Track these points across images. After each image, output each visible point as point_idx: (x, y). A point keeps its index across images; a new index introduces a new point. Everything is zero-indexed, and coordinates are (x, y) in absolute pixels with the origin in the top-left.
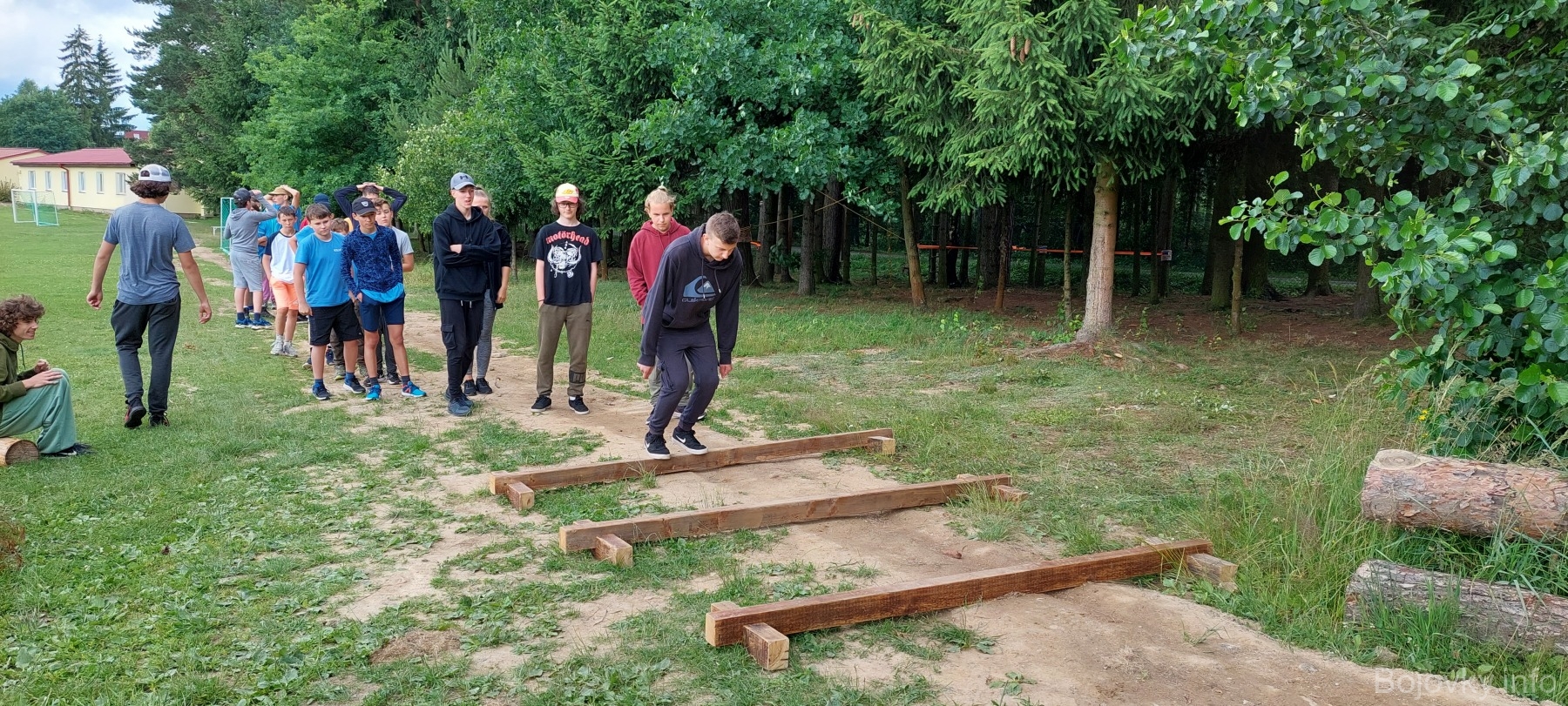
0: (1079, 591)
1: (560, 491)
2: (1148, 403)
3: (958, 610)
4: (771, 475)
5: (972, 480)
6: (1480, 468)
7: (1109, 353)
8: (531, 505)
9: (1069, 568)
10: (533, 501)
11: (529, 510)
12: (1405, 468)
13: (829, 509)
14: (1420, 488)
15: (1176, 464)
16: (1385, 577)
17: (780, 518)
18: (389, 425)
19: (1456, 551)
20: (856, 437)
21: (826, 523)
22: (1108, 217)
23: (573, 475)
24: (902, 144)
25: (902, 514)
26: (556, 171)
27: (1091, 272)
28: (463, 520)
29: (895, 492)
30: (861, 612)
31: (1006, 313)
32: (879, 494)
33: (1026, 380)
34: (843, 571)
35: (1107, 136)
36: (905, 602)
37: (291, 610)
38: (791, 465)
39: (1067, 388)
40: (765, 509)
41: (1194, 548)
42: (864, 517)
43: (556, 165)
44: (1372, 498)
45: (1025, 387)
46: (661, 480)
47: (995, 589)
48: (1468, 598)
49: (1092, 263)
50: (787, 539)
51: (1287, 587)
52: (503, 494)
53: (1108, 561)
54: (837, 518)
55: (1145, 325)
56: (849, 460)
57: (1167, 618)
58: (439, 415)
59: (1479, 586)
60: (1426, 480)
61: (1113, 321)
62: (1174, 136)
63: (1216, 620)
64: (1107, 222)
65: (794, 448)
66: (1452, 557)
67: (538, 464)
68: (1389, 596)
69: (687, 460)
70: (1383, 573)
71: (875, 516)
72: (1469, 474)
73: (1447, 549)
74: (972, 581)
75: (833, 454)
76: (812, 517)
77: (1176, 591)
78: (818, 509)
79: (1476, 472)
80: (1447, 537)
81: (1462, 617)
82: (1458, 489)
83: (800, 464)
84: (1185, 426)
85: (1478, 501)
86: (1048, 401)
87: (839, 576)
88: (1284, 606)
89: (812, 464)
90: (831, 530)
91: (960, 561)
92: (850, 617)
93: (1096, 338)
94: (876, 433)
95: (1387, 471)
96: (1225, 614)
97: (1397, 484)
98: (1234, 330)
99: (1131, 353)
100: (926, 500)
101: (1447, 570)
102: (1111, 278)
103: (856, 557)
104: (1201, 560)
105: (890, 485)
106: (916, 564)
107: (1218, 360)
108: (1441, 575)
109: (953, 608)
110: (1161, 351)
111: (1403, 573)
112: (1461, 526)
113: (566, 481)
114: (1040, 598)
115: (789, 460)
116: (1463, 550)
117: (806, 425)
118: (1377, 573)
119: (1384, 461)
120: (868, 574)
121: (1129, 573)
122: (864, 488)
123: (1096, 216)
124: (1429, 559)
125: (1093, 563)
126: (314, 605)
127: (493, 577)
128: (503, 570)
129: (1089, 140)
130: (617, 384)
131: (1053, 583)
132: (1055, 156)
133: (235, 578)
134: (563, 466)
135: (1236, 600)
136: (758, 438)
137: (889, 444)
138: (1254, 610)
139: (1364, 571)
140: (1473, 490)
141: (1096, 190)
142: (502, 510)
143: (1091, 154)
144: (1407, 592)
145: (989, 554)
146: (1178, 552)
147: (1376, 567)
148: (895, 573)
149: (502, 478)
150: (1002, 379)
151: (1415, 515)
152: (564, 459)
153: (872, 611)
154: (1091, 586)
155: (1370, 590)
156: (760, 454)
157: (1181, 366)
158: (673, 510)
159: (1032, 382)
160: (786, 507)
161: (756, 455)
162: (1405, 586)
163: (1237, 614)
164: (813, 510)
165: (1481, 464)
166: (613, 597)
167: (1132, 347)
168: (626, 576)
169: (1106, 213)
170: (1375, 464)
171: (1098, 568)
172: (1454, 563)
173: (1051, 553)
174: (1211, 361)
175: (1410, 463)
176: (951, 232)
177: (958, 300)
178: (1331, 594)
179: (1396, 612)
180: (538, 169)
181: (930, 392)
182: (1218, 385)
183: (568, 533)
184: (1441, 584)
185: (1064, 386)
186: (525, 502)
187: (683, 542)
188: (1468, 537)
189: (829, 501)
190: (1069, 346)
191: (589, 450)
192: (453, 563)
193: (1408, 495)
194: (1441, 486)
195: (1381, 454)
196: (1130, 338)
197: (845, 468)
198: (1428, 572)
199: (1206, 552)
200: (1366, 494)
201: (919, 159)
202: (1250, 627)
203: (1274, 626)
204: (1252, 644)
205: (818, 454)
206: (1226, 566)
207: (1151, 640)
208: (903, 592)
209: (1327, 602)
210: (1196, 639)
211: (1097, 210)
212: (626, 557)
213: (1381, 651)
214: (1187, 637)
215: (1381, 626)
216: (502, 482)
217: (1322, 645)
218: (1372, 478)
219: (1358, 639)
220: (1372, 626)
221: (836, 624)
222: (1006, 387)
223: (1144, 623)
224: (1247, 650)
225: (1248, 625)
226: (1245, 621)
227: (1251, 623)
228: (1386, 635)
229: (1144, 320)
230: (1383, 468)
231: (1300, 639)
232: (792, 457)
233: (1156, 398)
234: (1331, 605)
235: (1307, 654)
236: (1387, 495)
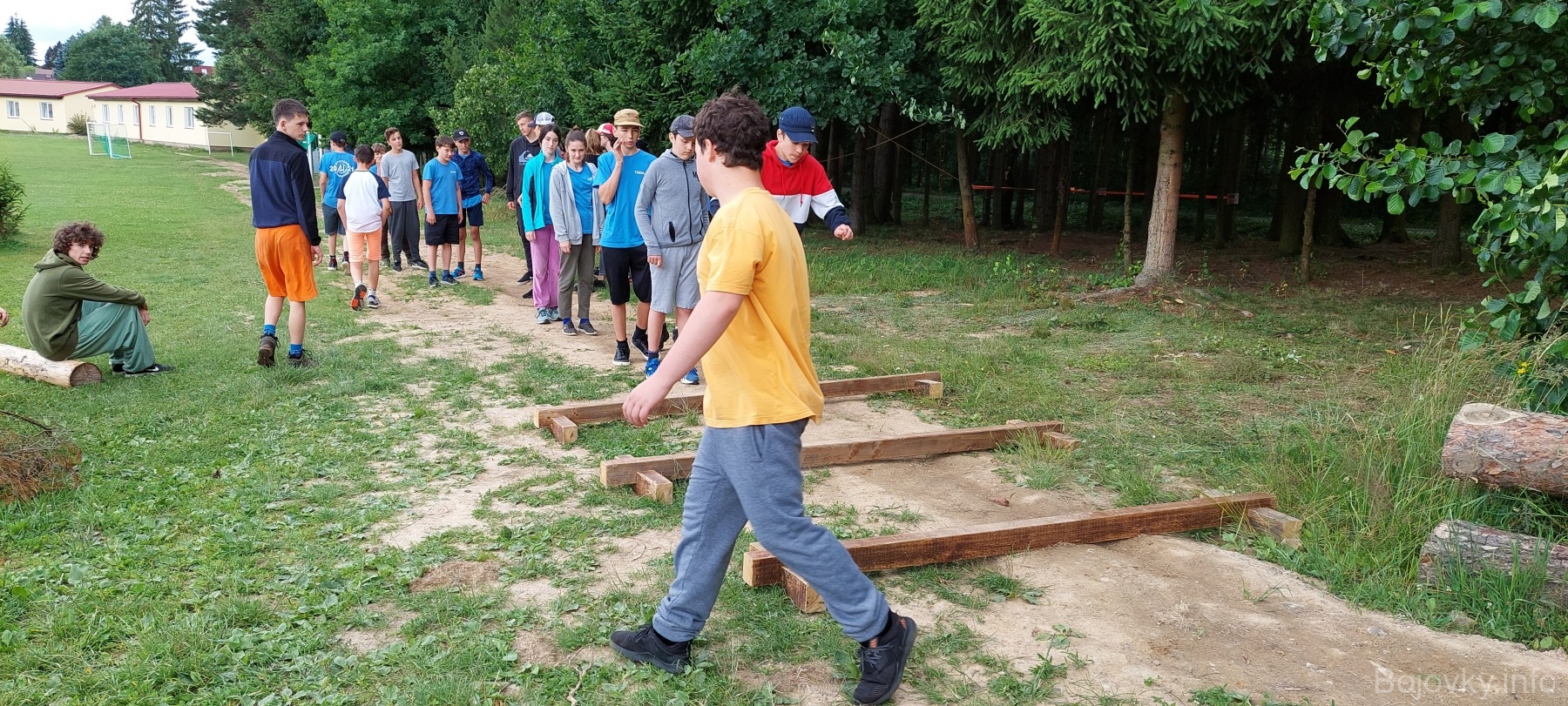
0: (1133, 542)
1: (604, 426)
2: (1209, 351)
3: (1005, 558)
5: (1023, 426)
7: (1169, 298)
8: (574, 439)
9: (1122, 518)
10: (576, 435)
11: (572, 445)
12: (1495, 425)
13: (872, 452)
14: (1508, 445)
15: (1238, 414)
16: (1464, 538)
17: (824, 460)
18: (438, 356)
19: (1544, 513)
20: (902, 380)
21: (869, 466)
22: (1174, 156)
23: (611, 410)
24: (958, 75)
25: (948, 459)
26: (605, 107)
27: (1153, 214)
28: (506, 452)
29: (941, 436)
30: (902, 557)
31: (1063, 256)
32: (924, 438)
33: (1081, 326)
34: (886, 515)
35: (1179, 68)
36: (949, 548)
37: (335, 536)
38: (835, 407)
39: (1124, 334)
41: (1256, 501)
42: (909, 461)
43: (605, 101)
44: (1454, 454)
45: (1082, 332)
47: (1044, 538)
48: (1557, 563)
49: (1155, 205)
50: (828, 481)
51: (1356, 545)
52: (547, 428)
53: (1164, 513)
54: (881, 461)
55: (1206, 271)
56: (894, 403)
57: (1226, 574)
58: (486, 348)
60: (1515, 437)
61: (1174, 265)
62: (1249, 69)
63: (1277, 578)
64: (1172, 162)
65: (840, 389)
66: (1539, 519)
67: (583, 398)
68: (1469, 558)
70: (1462, 534)
71: (920, 460)
72: (1563, 431)
73: (1534, 511)
74: (1020, 529)
75: (878, 397)
76: (855, 459)
77: (1235, 546)
78: (861, 451)
80: (1534, 498)
81: (1550, 583)
82: (1551, 447)
83: (844, 405)
84: (1250, 375)
86: (1104, 347)
87: (882, 519)
88: (1352, 565)
89: (856, 406)
90: (874, 473)
91: (1008, 508)
92: (891, 562)
93: (1156, 282)
94: (924, 377)
95: (1472, 427)
96: (1288, 571)
97: (1484, 441)
98: (1304, 277)
99: (1193, 300)
100: (974, 445)
101: (1534, 533)
102: (1174, 220)
103: (898, 501)
104: (1263, 515)
105: (937, 429)
106: (964, 511)
107: (1285, 307)
108: (1527, 537)
109: (999, 556)
110: (1225, 297)
111: (1485, 535)
112: (1552, 487)
113: (611, 415)
114: (1091, 549)
115: (833, 402)
116: (1552, 512)
117: (852, 367)
118: (1456, 534)
119: (1469, 415)
120: (911, 519)
121: (1186, 525)
122: (909, 432)
123: (1161, 155)
124: (1514, 520)
125: (1148, 515)
127: (534, 509)
128: (543, 504)
129: (1158, 72)
131: (1104, 533)
132: (1121, 87)
133: (282, 503)
134: (607, 402)
135: (1301, 557)
137: (937, 389)
138: (1320, 569)
139: (1442, 531)
141: (1163, 127)
142: (545, 443)
143: (1160, 86)
144: (1488, 555)
145: (1038, 502)
146: (1244, 503)
147: (1456, 527)
148: (940, 518)
149: (546, 412)
150: (1057, 323)
151: (1501, 474)
152: (609, 395)
153: (914, 556)
154: (1146, 538)
155: (1448, 551)
157: (1246, 313)
159: (1087, 327)
160: (829, 448)
162: (1486, 548)
163: (1301, 571)
164: (856, 452)
166: (652, 533)
167: (1194, 293)
168: (665, 513)
169: (1172, 151)
170: (1459, 417)
171: (1153, 520)
172: (1542, 526)
173: (1101, 503)
174: (1278, 308)
175: (1499, 418)
176: (1007, 173)
177: (1012, 243)
178: (1405, 553)
179: (1475, 575)
180: (588, 104)
181: (978, 335)
182: (1285, 334)
183: (608, 467)
184: (1526, 547)
185: (1121, 331)
186: (568, 436)
188: (1559, 498)
189: (873, 444)
190: (1127, 291)
192: (495, 494)
193: (1495, 452)
194: (1532, 444)
195: (1467, 408)
196: (1192, 284)
197: (891, 411)
198: (1513, 535)
199: (1269, 506)
200: (1447, 450)
201: (978, 90)
202: (1315, 586)
203: (1341, 586)
204: (1317, 603)
205: (863, 396)
206: (1291, 522)
207: (1208, 597)
208: (947, 538)
209: (1400, 562)
210: (1257, 597)
211: (1163, 148)
212: (666, 493)
213: (1456, 616)
214: (1247, 594)
215: (1458, 589)
216: (546, 416)
217: (1393, 607)
218: (1455, 433)
219: (1432, 603)
220: (1449, 589)
221: (876, 568)
222: (1060, 332)
223: (1202, 580)
224: (1310, 610)
225: (1313, 584)
226: (1310, 579)
227: (1316, 581)
228: (1462, 599)
229: (1205, 265)
230: (1468, 423)
231: (1368, 601)
232: (837, 398)
233: (1218, 345)
234: (1405, 566)
235: (1376, 616)
236: (1470, 452)
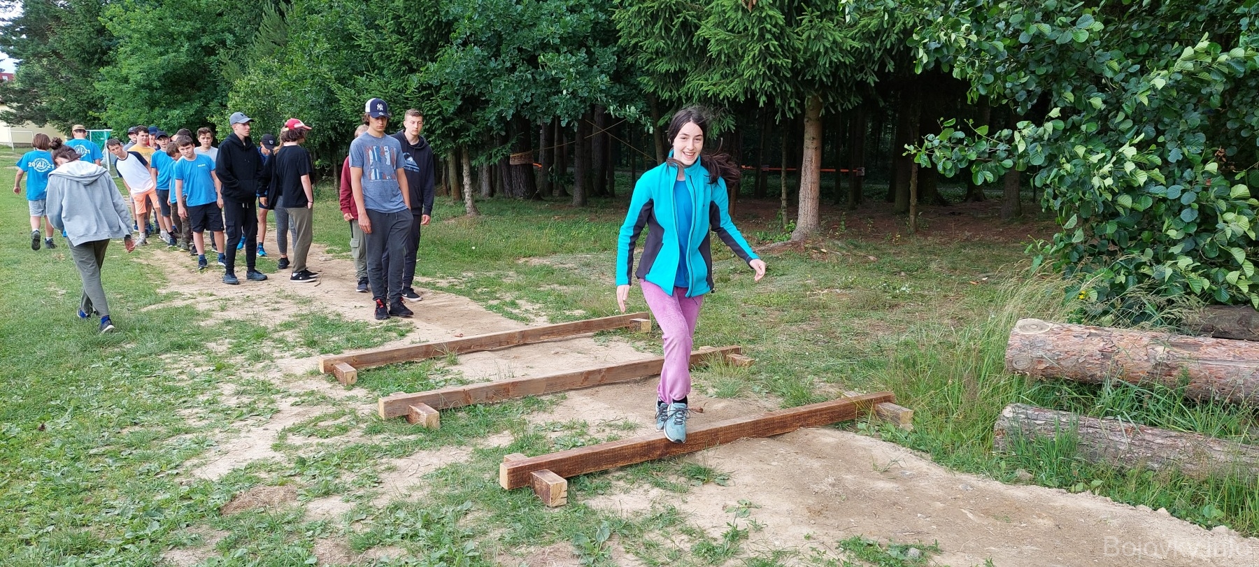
0: (794, 434)
1: (379, 369)
2: (846, 287)
3: (700, 453)
4: (553, 352)
5: (711, 351)
6: (1093, 331)
7: (816, 249)
8: (354, 381)
9: (786, 417)
10: (356, 378)
11: (353, 386)
12: (1039, 334)
13: (599, 377)
14: (1049, 348)
15: (868, 334)
16: (1023, 416)
17: (560, 386)
18: (233, 318)
19: (1075, 395)
20: (620, 320)
21: (597, 389)
22: (815, 141)
23: (389, 355)
24: (651, 83)
27: (802, 185)
28: (297, 395)
29: (651, 361)
30: (624, 458)
32: (639, 364)
34: (611, 426)
35: (814, 77)
36: (659, 448)
37: (153, 474)
38: (569, 344)
39: (784, 277)
40: (548, 379)
41: (881, 398)
42: (627, 383)
44: (1014, 356)
46: (462, 359)
47: (729, 435)
48: (1084, 430)
49: (803, 178)
50: (565, 403)
51: (950, 427)
52: (331, 373)
53: (816, 411)
54: (605, 384)
55: (843, 227)
56: (615, 338)
57: (861, 453)
58: (275, 310)
59: (1092, 421)
60: (1053, 341)
61: (819, 223)
62: (863, 78)
63: (896, 453)
64: (814, 146)
65: (572, 329)
66: (1073, 399)
67: (359, 347)
68: (1026, 430)
69: (483, 341)
70: (1022, 413)
71: (636, 382)
72: (1085, 336)
73: (1069, 394)
74: (711, 430)
75: (602, 334)
76: (585, 384)
77: (867, 433)
78: (590, 377)
79: (1090, 335)
80: (1069, 384)
81: (1080, 444)
82: (1077, 347)
83: (576, 342)
84: (874, 305)
85: (1092, 356)
86: (770, 287)
87: (608, 430)
88: (948, 441)
89: (586, 342)
90: (601, 394)
91: (702, 414)
92: (616, 462)
93: (806, 237)
94: (637, 316)
95: (1024, 336)
96: (904, 448)
97: (1032, 345)
98: (912, 229)
99: (833, 249)
101: (1069, 409)
102: (817, 190)
103: (620, 414)
104: (887, 408)
105: (647, 357)
107: (900, 253)
108: (1064, 413)
109: (696, 451)
110: (856, 246)
111: (1037, 413)
112: (1079, 376)
113: (384, 360)
114: (764, 442)
115: (567, 340)
116: (1081, 394)
117: (581, 312)
118: (1018, 413)
119: (1022, 328)
120: (630, 427)
121: (832, 419)
122: (627, 360)
123: (805, 140)
124: (1056, 401)
125: (804, 413)
126: (171, 468)
127: (326, 441)
128: (332, 435)
129: (799, 79)
130: (424, 281)
131: (774, 429)
132: (775, 89)
133: (103, 449)
134: (381, 349)
135: (913, 437)
136: (542, 322)
137: (646, 325)
138: (926, 445)
139: (1008, 412)
140: (1089, 348)
141: (806, 120)
142: (330, 386)
143: (802, 90)
144: (1039, 427)
145: (724, 408)
146: (872, 400)
147: (1017, 409)
149: (329, 360)
150: (735, 271)
151: (1046, 368)
152: (381, 343)
153: (633, 456)
154: (804, 430)
155: (1012, 426)
156: (544, 335)
157: (872, 258)
158: (472, 382)
160: (565, 377)
161: (540, 335)
162: (1038, 422)
163: (913, 448)
164: (586, 379)
165: (1095, 329)
166: (424, 453)
167: (834, 244)
168: (434, 436)
169: (813, 138)
170: (1016, 330)
171: (808, 417)
172: (1074, 404)
173: (771, 406)
174: (894, 254)
175: (1042, 329)
178: (983, 430)
179: (1031, 442)
180: (353, 105)
182: (900, 273)
183: (385, 403)
184: (1064, 420)
185: (782, 275)
186: (349, 379)
187: (481, 407)
188: (1085, 384)
189: (599, 371)
190: (785, 244)
191: (402, 335)
192: (290, 430)
193: (1041, 353)
194: (1065, 346)
195: (1020, 322)
196: (833, 237)
197: (612, 344)
198: (1055, 412)
199: (890, 401)
200: (1009, 354)
201: (666, 95)
202: (923, 458)
203: (941, 456)
204: (924, 470)
205: (591, 334)
206: (905, 412)
207: (848, 471)
208: (657, 440)
209: (980, 436)
210: (882, 469)
211: (806, 136)
212: (434, 421)
213: (1021, 472)
214: (875, 467)
215: (1020, 453)
216: (330, 363)
217: (977, 469)
218: (1014, 341)
219: (1003, 464)
220: (1014, 454)
221: (604, 468)
222: (737, 277)
223: (843, 458)
224: (921, 475)
225: (921, 456)
226: (919, 453)
227: (924, 454)
228: (1024, 460)
229: (843, 223)
230: (1021, 333)
231: (960, 466)
232: (570, 337)
233: (852, 283)
234: (983, 439)
235: (965, 477)
236: (1025, 354)
